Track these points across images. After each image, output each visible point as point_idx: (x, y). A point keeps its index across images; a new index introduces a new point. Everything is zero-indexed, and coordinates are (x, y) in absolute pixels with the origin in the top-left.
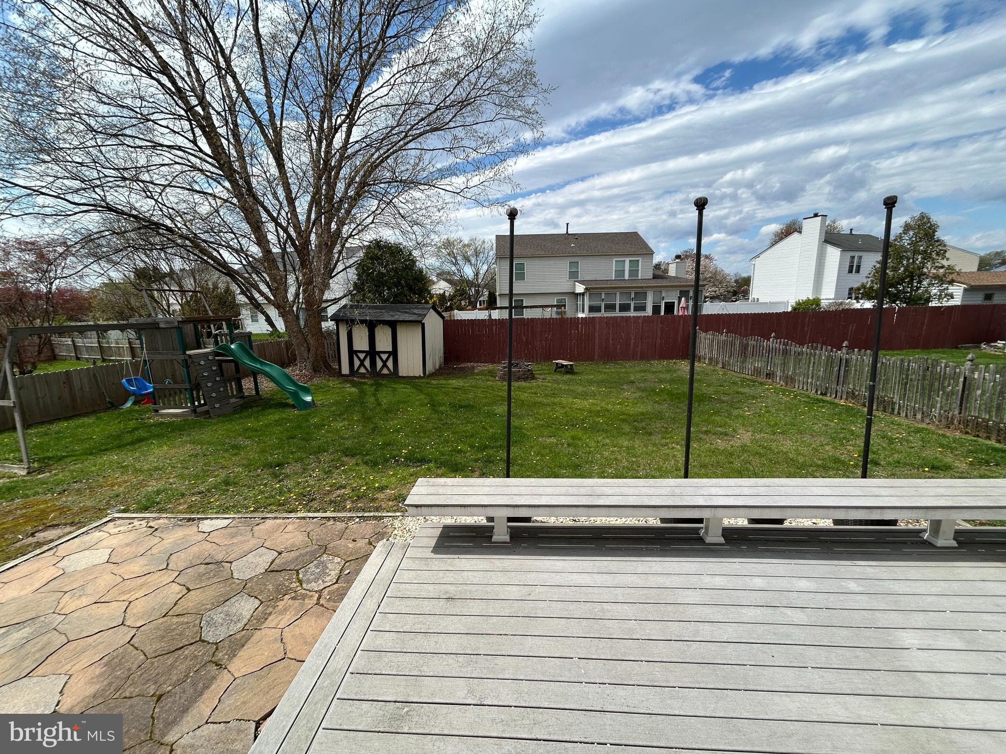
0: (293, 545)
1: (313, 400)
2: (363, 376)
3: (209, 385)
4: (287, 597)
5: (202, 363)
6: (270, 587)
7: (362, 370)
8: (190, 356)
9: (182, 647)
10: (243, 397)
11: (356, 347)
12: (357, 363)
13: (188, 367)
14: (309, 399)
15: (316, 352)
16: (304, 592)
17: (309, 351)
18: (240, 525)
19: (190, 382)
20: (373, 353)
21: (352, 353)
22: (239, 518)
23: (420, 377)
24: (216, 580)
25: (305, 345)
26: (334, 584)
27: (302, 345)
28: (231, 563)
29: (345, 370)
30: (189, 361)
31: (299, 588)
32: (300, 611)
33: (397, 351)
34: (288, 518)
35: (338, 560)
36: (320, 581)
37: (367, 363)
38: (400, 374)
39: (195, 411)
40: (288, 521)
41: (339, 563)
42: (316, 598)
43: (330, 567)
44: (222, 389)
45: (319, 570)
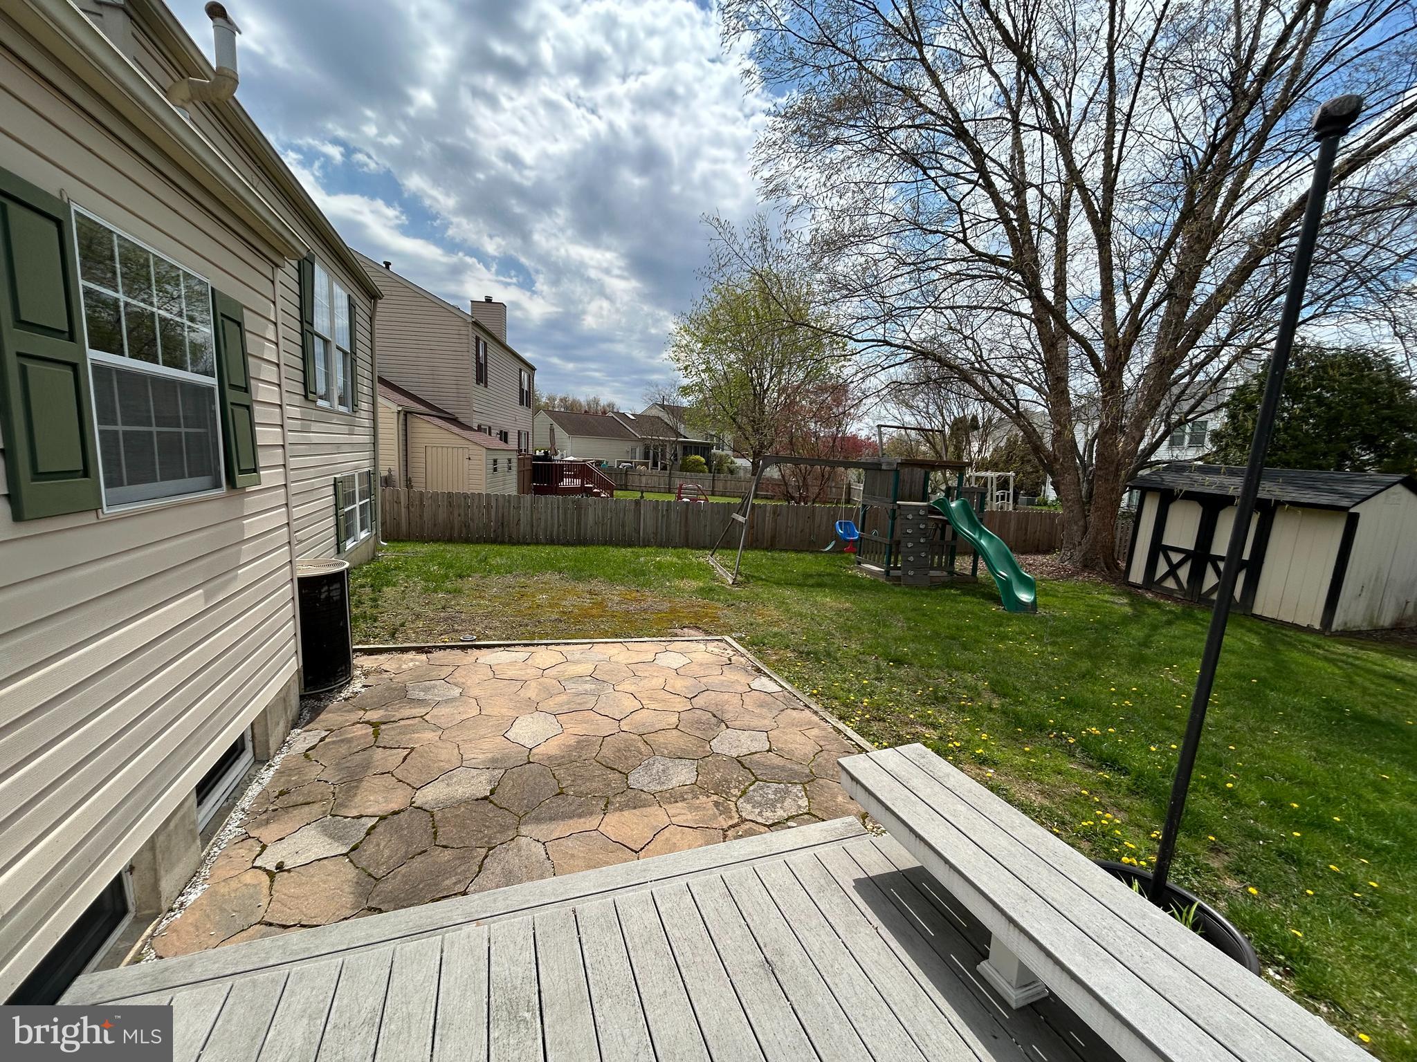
0: (791, 752)
1: (1034, 602)
2: (1168, 594)
3: (910, 545)
4: (715, 798)
5: (910, 517)
6: (718, 775)
7: (1170, 584)
8: (899, 505)
9: (614, 769)
10: (952, 573)
11: (1167, 541)
12: (1162, 568)
13: (894, 518)
14: (1025, 597)
15: (1095, 538)
16: (732, 806)
17: (1085, 533)
18: (781, 699)
19: (892, 537)
20: (1200, 556)
21: (1157, 548)
22: (790, 692)
23: (1309, 630)
24: (698, 734)
25: (1081, 523)
26: (765, 825)
27: (1076, 523)
28: (728, 727)
29: (1137, 575)
30: (898, 512)
31: (734, 799)
32: (703, 822)
33: (1261, 562)
34: (827, 721)
35: (804, 802)
36: (757, 811)
37: (1184, 573)
38: (1257, 610)
39: (887, 573)
40: (822, 723)
41: (800, 807)
42: (730, 823)
43: (785, 804)
44: (923, 555)
45: (773, 797)
